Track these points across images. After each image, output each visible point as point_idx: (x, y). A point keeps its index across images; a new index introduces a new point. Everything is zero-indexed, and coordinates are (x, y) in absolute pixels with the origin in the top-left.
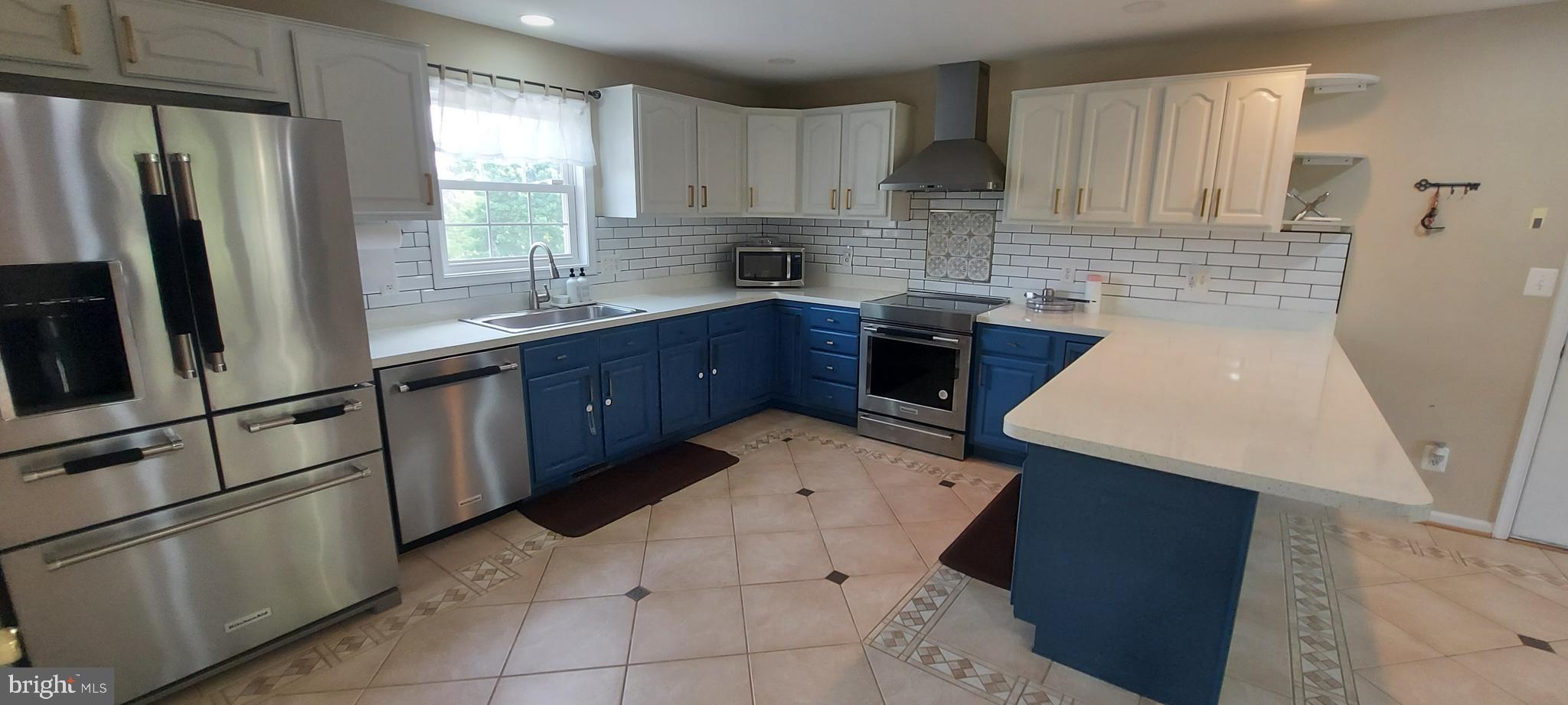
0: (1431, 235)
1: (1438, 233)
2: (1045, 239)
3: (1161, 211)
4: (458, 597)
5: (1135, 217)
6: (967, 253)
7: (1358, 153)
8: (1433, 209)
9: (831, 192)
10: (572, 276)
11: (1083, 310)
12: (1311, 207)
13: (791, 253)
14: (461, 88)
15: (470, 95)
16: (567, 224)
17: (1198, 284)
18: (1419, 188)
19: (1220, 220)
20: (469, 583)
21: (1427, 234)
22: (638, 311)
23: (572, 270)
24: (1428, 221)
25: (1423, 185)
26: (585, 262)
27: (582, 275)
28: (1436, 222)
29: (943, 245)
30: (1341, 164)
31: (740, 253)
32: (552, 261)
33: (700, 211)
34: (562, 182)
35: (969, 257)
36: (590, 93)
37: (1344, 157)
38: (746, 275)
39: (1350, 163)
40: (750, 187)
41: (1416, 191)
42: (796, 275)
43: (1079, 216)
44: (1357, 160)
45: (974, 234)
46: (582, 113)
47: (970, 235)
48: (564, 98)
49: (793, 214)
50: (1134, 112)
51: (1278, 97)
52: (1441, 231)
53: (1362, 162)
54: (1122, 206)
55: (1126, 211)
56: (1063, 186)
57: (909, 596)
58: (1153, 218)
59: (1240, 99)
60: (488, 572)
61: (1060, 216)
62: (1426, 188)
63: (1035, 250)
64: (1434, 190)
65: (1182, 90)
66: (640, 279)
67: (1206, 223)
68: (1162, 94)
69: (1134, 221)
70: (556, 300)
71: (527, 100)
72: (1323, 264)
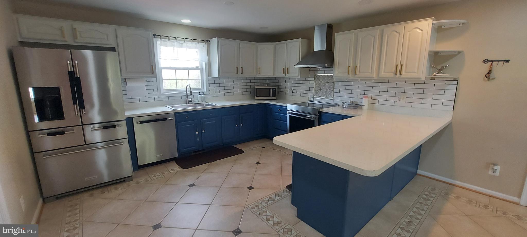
0: (490, 81)
1: (493, 80)
2: (350, 83)
3: (383, 73)
4: (147, 180)
5: (374, 75)
6: (326, 89)
7: (460, 50)
8: (490, 71)
9: (283, 69)
10: (200, 94)
11: (361, 109)
12: (440, 71)
13: (272, 88)
14: (166, 41)
15: (169, 43)
16: (200, 79)
17: (402, 99)
18: (484, 62)
19: (402, 76)
20: (151, 178)
21: (488, 80)
22: (216, 105)
23: (200, 93)
24: (488, 76)
25: (486, 61)
26: (205, 90)
27: (203, 94)
28: (492, 75)
29: (319, 86)
30: (454, 54)
31: (256, 88)
32: (191, 90)
33: (241, 75)
34: (199, 67)
35: (327, 90)
36: (206, 41)
37: (454, 52)
38: (258, 95)
39: (457, 53)
40: (259, 67)
41: (483, 63)
42: (274, 95)
43: (356, 75)
44: (459, 52)
45: (329, 82)
46: (203, 46)
47: (327, 82)
48: (198, 42)
49: (272, 76)
50: (373, 38)
51: (422, 30)
52: (493, 79)
53: (461, 53)
54: (370, 72)
55: (371, 73)
56: (351, 65)
57: (269, 196)
58: (380, 76)
59: (409, 32)
60: (158, 175)
61: (350, 75)
62: (487, 62)
63: (347, 87)
64: (490, 63)
65: (389, 29)
66: (224, 96)
67: (398, 77)
68: (383, 31)
69: (374, 77)
70: (195, 101)
71: (186, 43)
72: (447, 92)
